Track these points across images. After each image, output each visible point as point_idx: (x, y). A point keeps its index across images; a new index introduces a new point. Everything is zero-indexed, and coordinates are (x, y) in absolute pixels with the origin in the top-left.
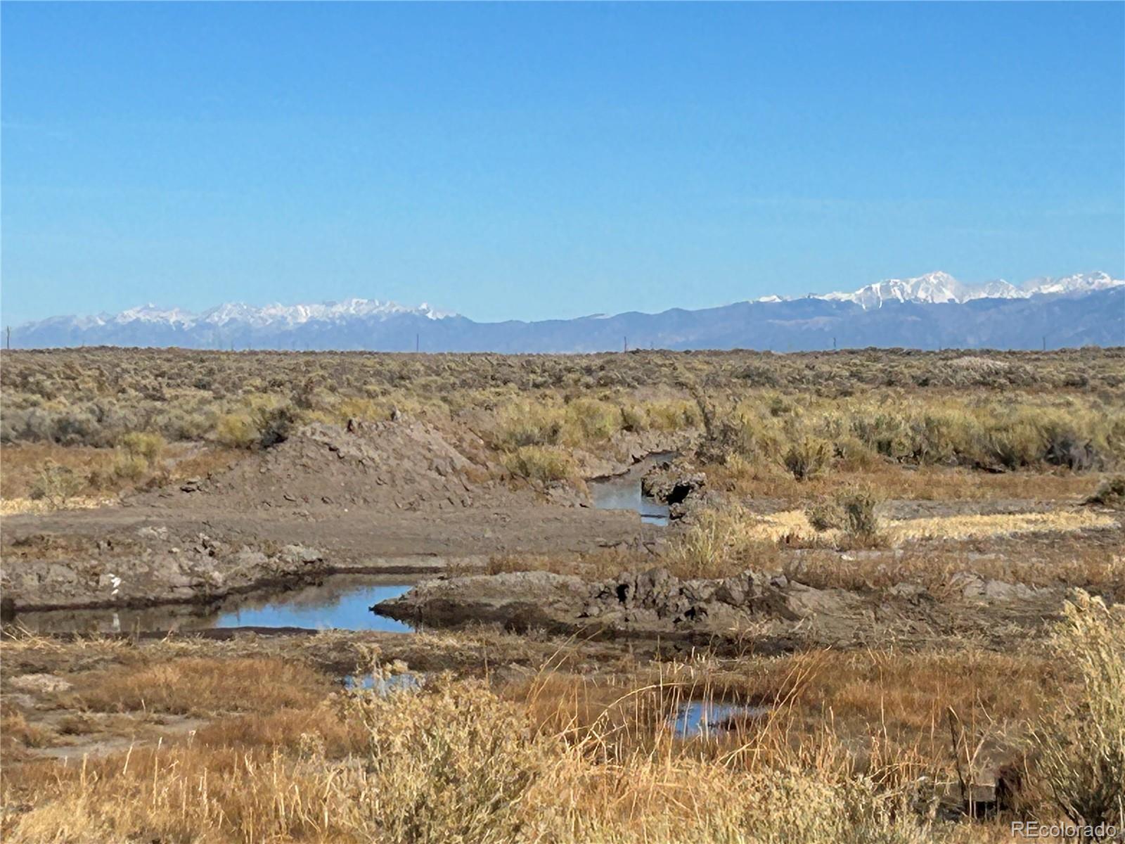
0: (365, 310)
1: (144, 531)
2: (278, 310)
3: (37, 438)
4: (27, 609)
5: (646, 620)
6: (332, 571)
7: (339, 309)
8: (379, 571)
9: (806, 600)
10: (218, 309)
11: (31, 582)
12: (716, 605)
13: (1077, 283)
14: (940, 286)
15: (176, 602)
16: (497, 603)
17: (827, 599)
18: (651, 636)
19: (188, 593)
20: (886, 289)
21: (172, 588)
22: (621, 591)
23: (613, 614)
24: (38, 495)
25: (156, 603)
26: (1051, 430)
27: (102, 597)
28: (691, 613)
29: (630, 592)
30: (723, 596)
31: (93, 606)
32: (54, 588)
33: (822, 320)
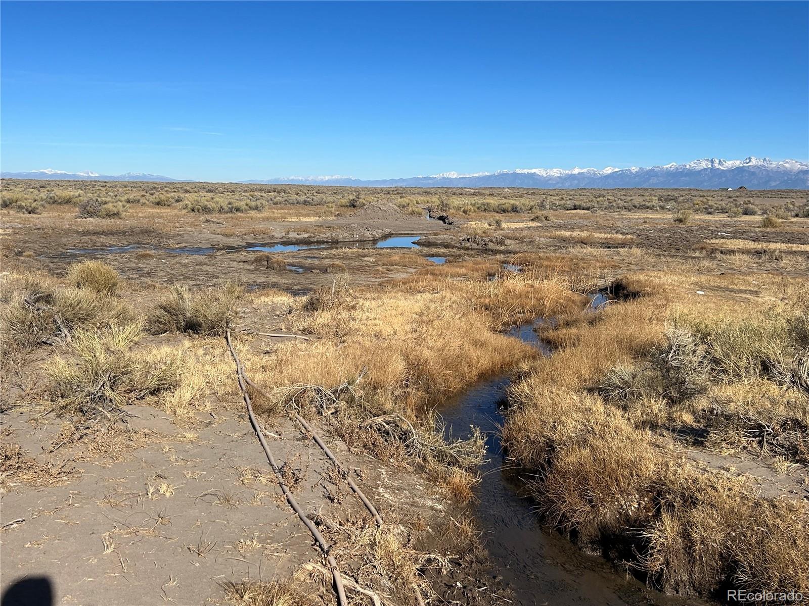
0: (339, 177)
1: (352, 225)
2: (322, 177)
3: (300, 204)
4: (340, 242)
5: (475, 246)
6: (393, 234)
7: (334, 177)
8: (402, 234)
9: (508, 242)
10: (309, 177)
11: (341, 236)
12: (490, 243)
13: (481, 174)
14: (454, 174)
15: (369, 241)
16: (439, 242)
17: (512, 242)
18: (477, 249)
19: (371, 239)
20: (443, 175)
21: (368, 238)
22: (468, 240)
23: (468, 245)
24: (320, 217)
25: (366, 241)
26: (513, 205)
27: (355, 240)
28: (485, 244)
29: (470, 240)
30: (491, 241)
31: (353, 241)
32: (345, 238)
33: (430, 181)
